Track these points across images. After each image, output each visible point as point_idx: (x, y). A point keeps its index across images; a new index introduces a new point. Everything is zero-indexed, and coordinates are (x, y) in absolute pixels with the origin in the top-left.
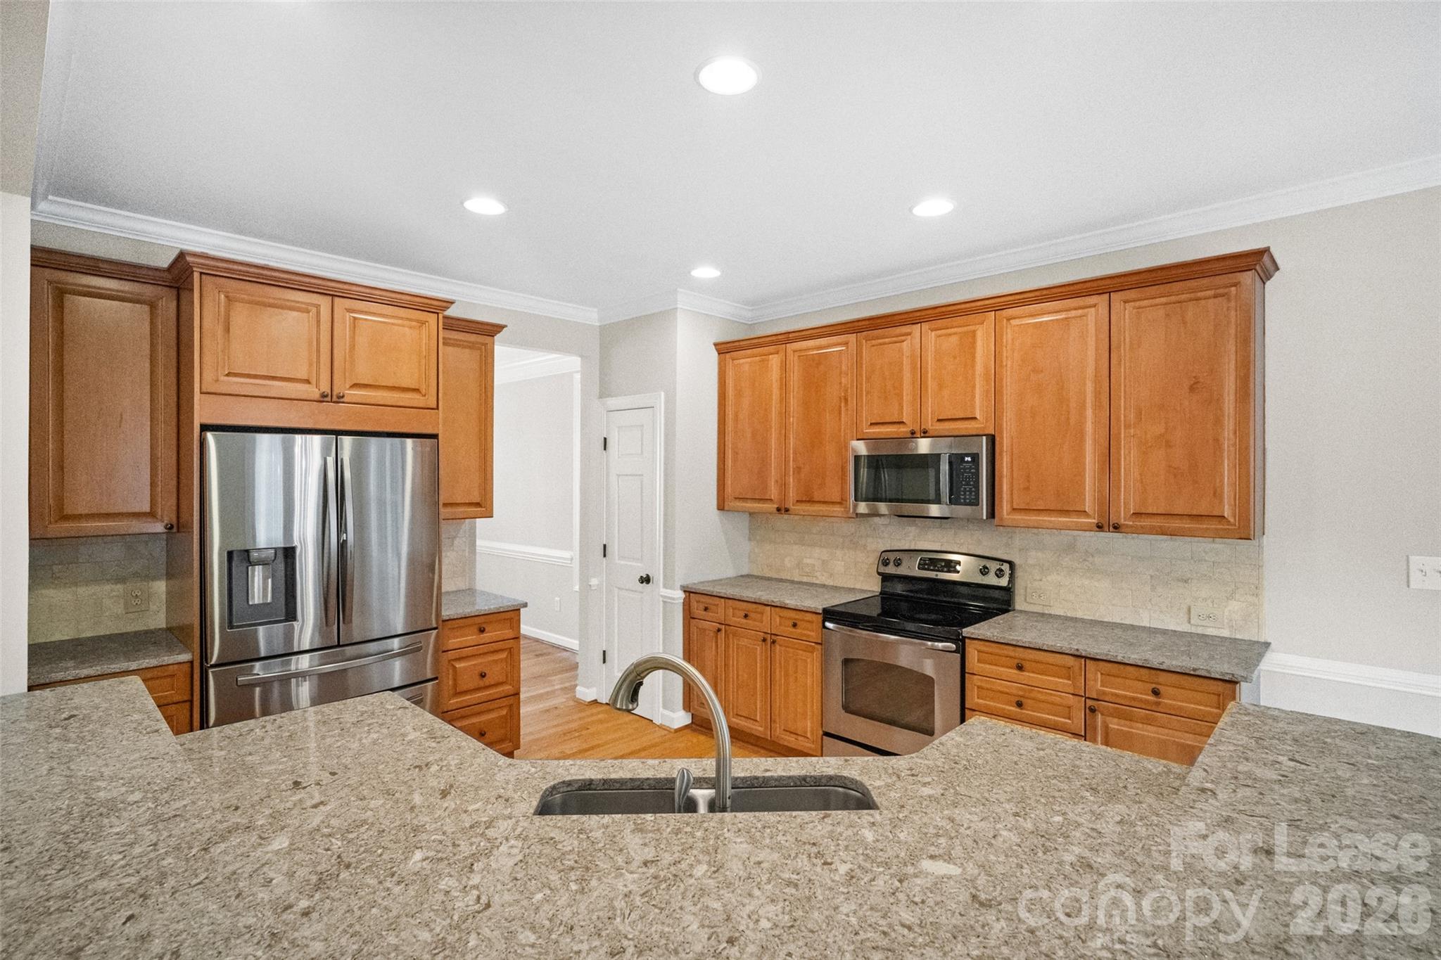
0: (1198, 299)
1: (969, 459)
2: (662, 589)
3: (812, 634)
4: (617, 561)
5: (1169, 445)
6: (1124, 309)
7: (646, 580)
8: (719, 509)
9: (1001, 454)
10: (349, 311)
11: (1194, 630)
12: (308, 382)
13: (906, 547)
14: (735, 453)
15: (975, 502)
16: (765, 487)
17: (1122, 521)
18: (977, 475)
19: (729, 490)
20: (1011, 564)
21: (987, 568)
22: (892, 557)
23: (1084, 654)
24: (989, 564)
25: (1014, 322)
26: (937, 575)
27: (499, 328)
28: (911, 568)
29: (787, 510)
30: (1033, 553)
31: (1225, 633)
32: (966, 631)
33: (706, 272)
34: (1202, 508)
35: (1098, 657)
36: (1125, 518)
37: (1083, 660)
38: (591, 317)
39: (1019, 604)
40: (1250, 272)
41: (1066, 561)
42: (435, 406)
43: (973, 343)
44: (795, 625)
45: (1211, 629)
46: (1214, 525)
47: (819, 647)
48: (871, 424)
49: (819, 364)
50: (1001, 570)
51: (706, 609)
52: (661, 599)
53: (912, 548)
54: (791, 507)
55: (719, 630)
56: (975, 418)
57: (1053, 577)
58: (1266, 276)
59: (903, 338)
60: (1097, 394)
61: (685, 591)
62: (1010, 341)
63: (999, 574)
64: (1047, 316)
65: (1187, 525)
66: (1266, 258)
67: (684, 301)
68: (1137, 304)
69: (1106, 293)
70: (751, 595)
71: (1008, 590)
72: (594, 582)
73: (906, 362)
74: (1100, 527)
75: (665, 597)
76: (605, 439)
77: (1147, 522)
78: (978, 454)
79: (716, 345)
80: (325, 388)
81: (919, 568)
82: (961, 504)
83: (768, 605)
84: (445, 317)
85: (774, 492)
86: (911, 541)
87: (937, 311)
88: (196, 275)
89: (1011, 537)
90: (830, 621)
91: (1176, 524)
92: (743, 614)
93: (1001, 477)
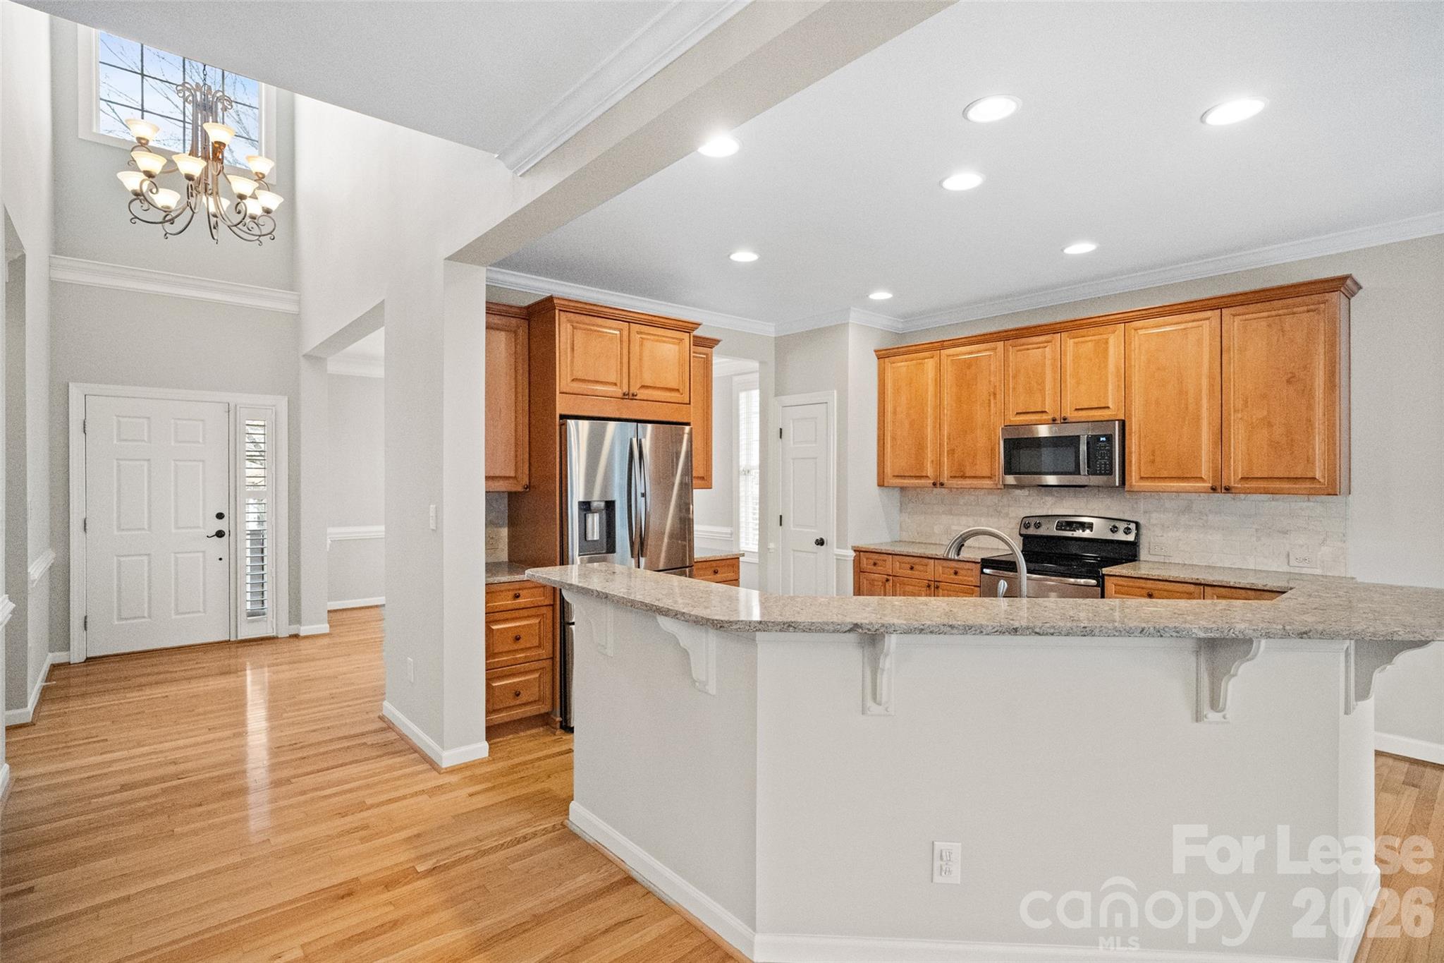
0: (1294, 313)
1: (1104, 439)
2: (835, 549)
3: (972, 579)
4: (793, 529)
5: (1270, 425)
6: (1234, 322)
7: (820, 542)
8: (879, 485)
9: (1130, 435)
10: (638, 333)
11: (1292, 570)
12: (615, 384)
13: (1044, 514)
14: (894, 439)
15: (1110, 472)
16: (921, 465)
17: (1232, 484)
18: (1111, 452)
19: (888, 470)
20: (1137, 524)
21: (1116, 527)
22: (1033, 521)
23: (1203, 582)
24: (1117, 524)
25: (1141, 332)
26: (1073, 534)
27: (716, 342)
28: (1050, 530)
29: (942, 484)
30: (1154, 515)
31: (1318, 572)
32: (1105, 571)
33: (880, 295)
34: (1298, 472)
35: (1215, 584)
36: (1234, 481)
37: (1202, 587)
38: (770, 330)
39: (1143, 554)
40: (1336, 293)
41: (1184, 519)
42: (688, 402)
43: (1106, 349)
44: (956, 573)
45: (1305, 569)
46: (1308, 485)
47: (978, 589)
48: (1017, 413)
49: (969, 367)
50: (1129, 529)
51: (875, 564)
52: (835, 557)
53: (1050, 514)
54: (945, 481)
55: (887, 580)
56: (1108, 408)
57: (1173, 533)
58: (1350, 295)
59: (1046, 344)
60: (1212, 386)
61: (855, 551)
62: (1137, 346)
63: (1127, 531)
64: (1169, 326)
65: (1286, 485)
66: (1349, 282)
67: (855, 317)
68: (1244, 317)
69: (1218, 309)
70: (916, 551)
71: (1134, 546)
72: (772, 545)
73: (1048, 362)
74: (1214, 489)
75: (839, 555)
76: (781, 429)
77: (1253, 484)
78: (1111, 435)
79: (875, 351)
80: (625, 390)
81: (1057, 529)
82: (1097, 475)
83: (931, 558)
84: (694, 336)
85: (930, 471)
86: (1048, 509)
87: (1076, 323)
88: (557, 311)
89: (1137, 503)
90: (987, 568)
91: (1277, 485)
92: (909, 566)
93: (1131, 453)
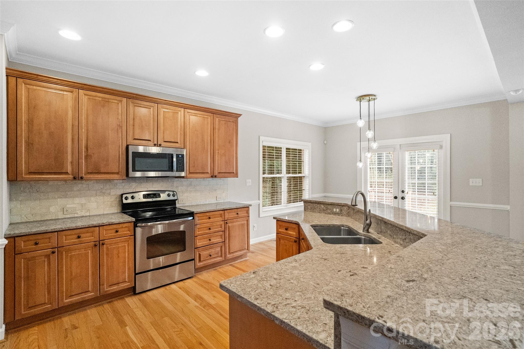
1: (181, 156)
3: (128, 232)
5: (225, 155)
15: (183, 170)
16: (61, 165)
18: (183, 162)
19: (23, 168)
21: (169, 194)
26: (152, 200)
28: (140, 199)
29: (81, 178)
31: (223, 201)
37: (224, 211)
44: (117, 231)
47: (133, 237)
48: (135, 139)
51: (36, 244)
54: (84, 176)
56: (178, 143)
57: (186, 195)
59: (150, 107)
60: (211, 140)
61: (8, 238)
63: (174, 195)
64: (199, 115)
68: (219, 119)
73: (151, 116)
77: (221, 175)
78: (184, 155)
81: (144, 198)
82: (178, 171)
83: (98, 226)
85: (70, 169)
87: (166, 102)
91: (226, 175)
93: (187, 163)
